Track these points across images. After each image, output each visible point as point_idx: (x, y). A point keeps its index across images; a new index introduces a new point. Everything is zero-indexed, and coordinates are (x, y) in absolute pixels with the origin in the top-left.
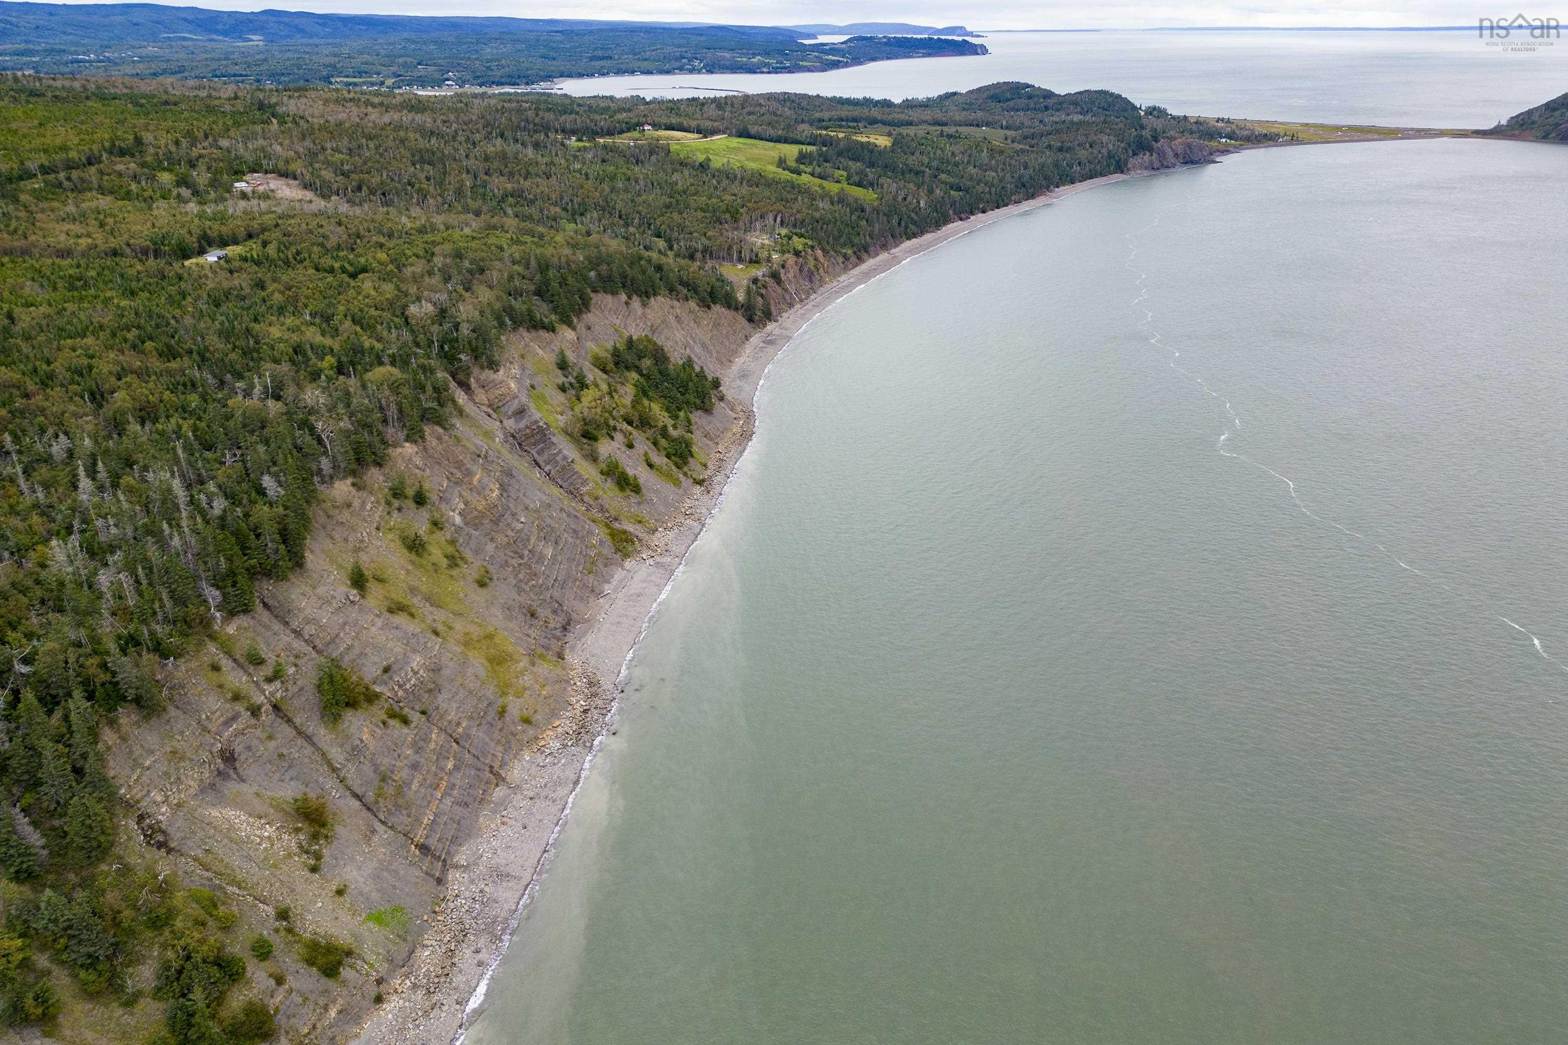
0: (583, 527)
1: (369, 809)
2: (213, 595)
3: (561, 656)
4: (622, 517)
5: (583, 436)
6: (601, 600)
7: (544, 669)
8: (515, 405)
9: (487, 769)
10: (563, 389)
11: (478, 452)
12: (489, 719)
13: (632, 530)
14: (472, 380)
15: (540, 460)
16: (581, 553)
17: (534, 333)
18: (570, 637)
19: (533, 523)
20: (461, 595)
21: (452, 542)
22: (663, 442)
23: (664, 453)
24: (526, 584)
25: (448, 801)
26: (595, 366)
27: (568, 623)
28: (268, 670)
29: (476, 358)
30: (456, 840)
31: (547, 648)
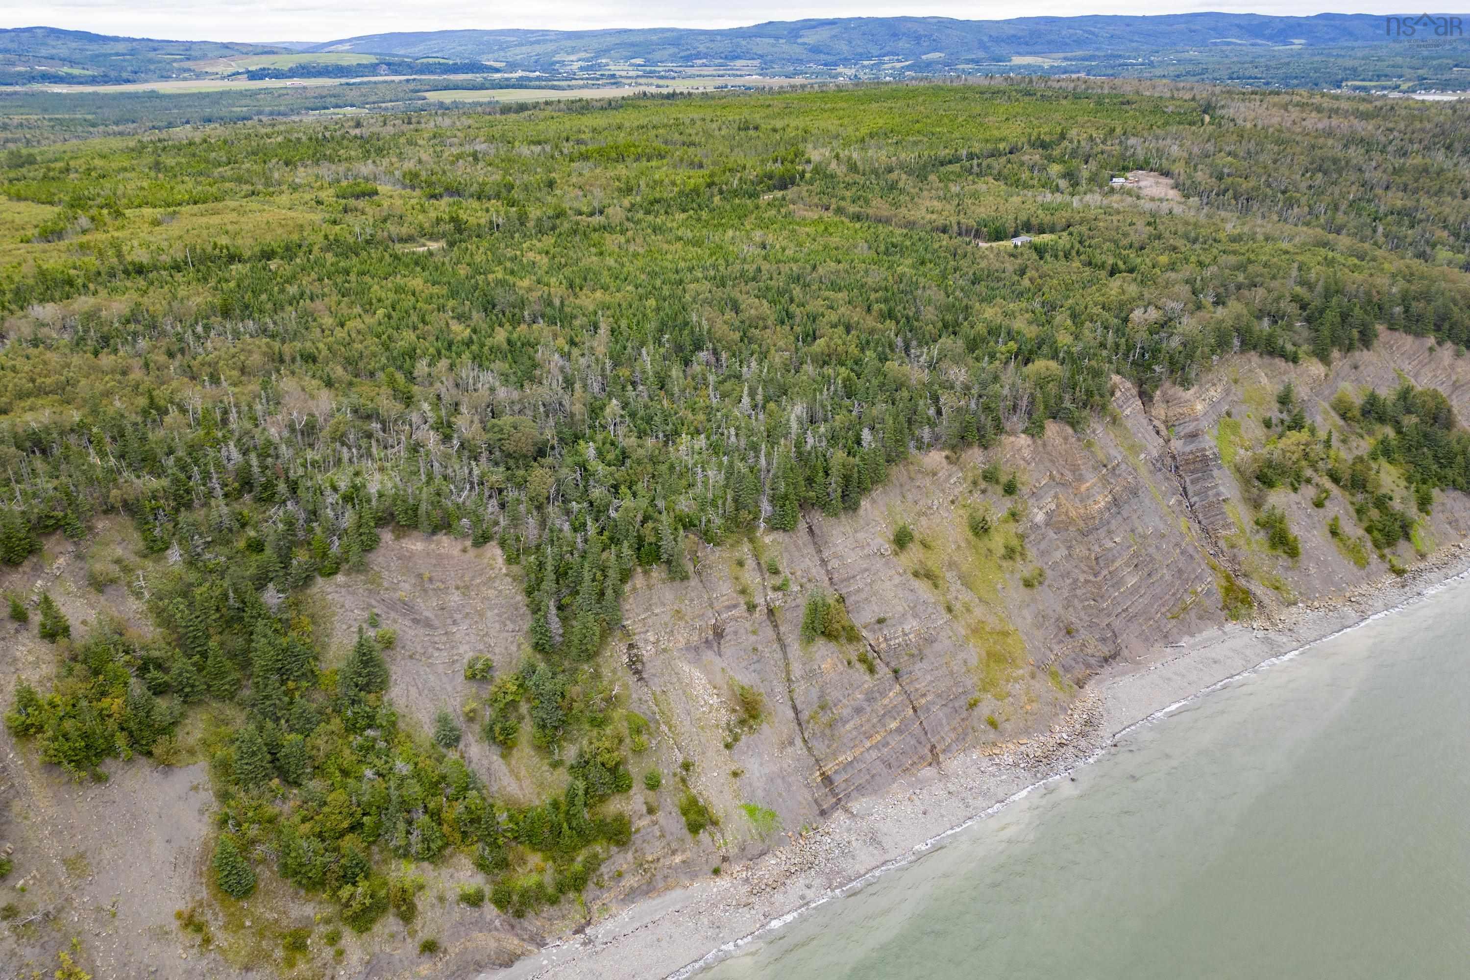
0: (1194, 570)
1: (800, 724)
2: (766, 507)
3: (1080, 684)
4: (1255, 575)
5: (1258, 478)
6: (1169, 650)
7: (1043, 686)
8: (1191, 428)
9: (929, 746)
10: (1268, 424)
11: (1105, 462)
12: (957, 705)
13: (1258, 593)
14: (1158, 392)
15: (1190, 489)
16: (1174, 594)
17: (1267, 359)
18: (1107, 670)
19: (1129, 547)
20: (999, 586)
21: (1022, 537)
22: (1374, 513)
23: (1366, 524)
24: (1082, 601)
25: (874, 754)
26: (1334, 409)
27: (1114, 657)
28: (777, 581)
29: (1172, 372)
30: (860, 789)
31: (1067, 669)
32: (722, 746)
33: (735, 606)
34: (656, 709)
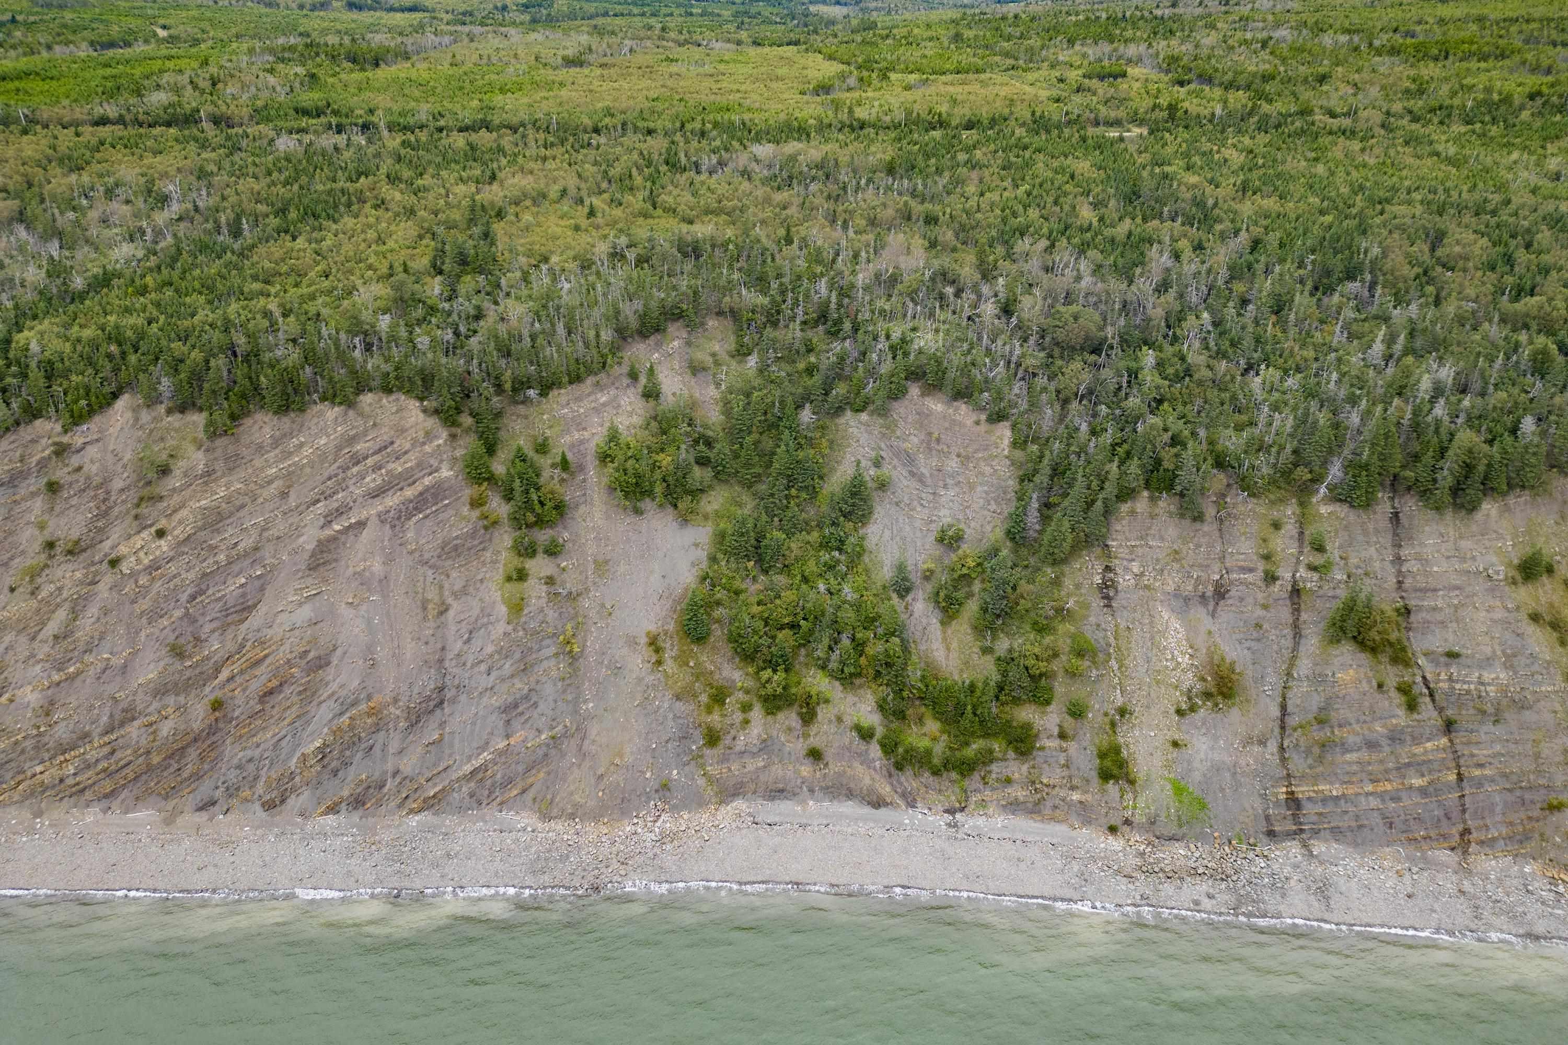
1: (1283, 728)
2: (1335, 471)
9: (1460, 827)
12: (1528, 797)
25: (1374, 802)
28: (1318, 560)
30: (1337, 833)
32: (1172, 710)
33: (1251, 570)
34: (1112, 640)
